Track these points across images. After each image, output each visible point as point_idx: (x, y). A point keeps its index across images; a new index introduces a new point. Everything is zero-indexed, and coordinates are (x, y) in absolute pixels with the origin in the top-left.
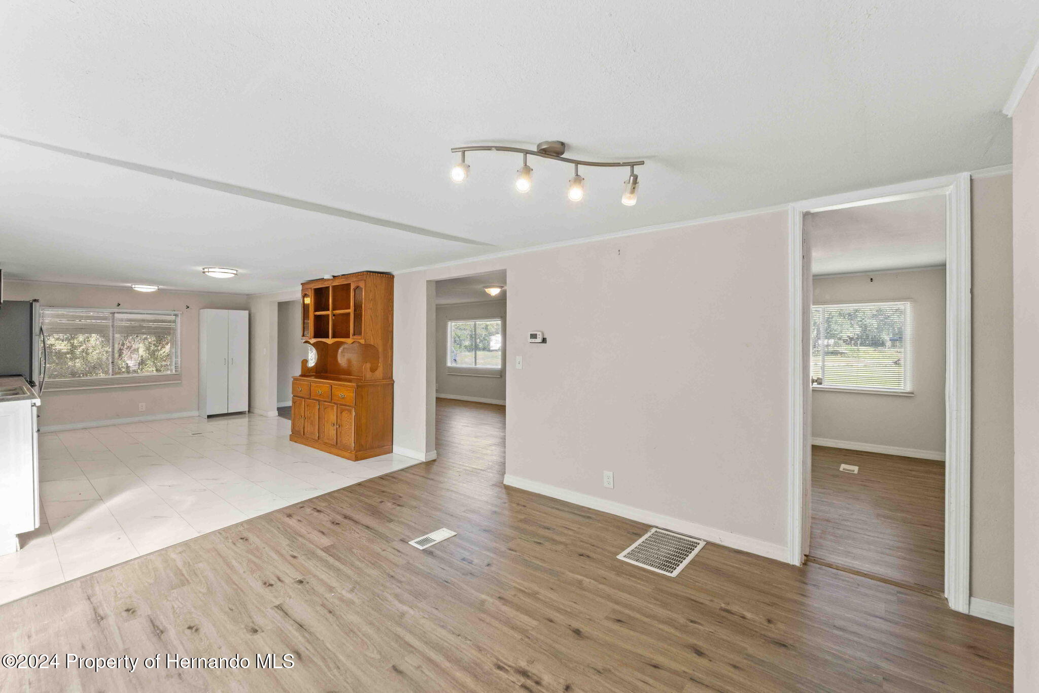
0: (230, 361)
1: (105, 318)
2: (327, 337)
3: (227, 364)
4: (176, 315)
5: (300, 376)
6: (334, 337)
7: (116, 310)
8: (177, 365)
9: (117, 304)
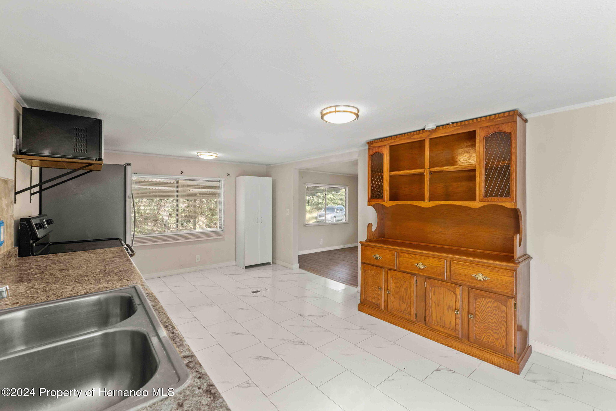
0: (260, 220)
1: (171, 185)
2: (422, 199)
3: (258, 223)
4: (220, 182)
5: (366, 241)
6: (431, 199)
7: (180, 177)
8: (221, 223)
9: (180, 172)
